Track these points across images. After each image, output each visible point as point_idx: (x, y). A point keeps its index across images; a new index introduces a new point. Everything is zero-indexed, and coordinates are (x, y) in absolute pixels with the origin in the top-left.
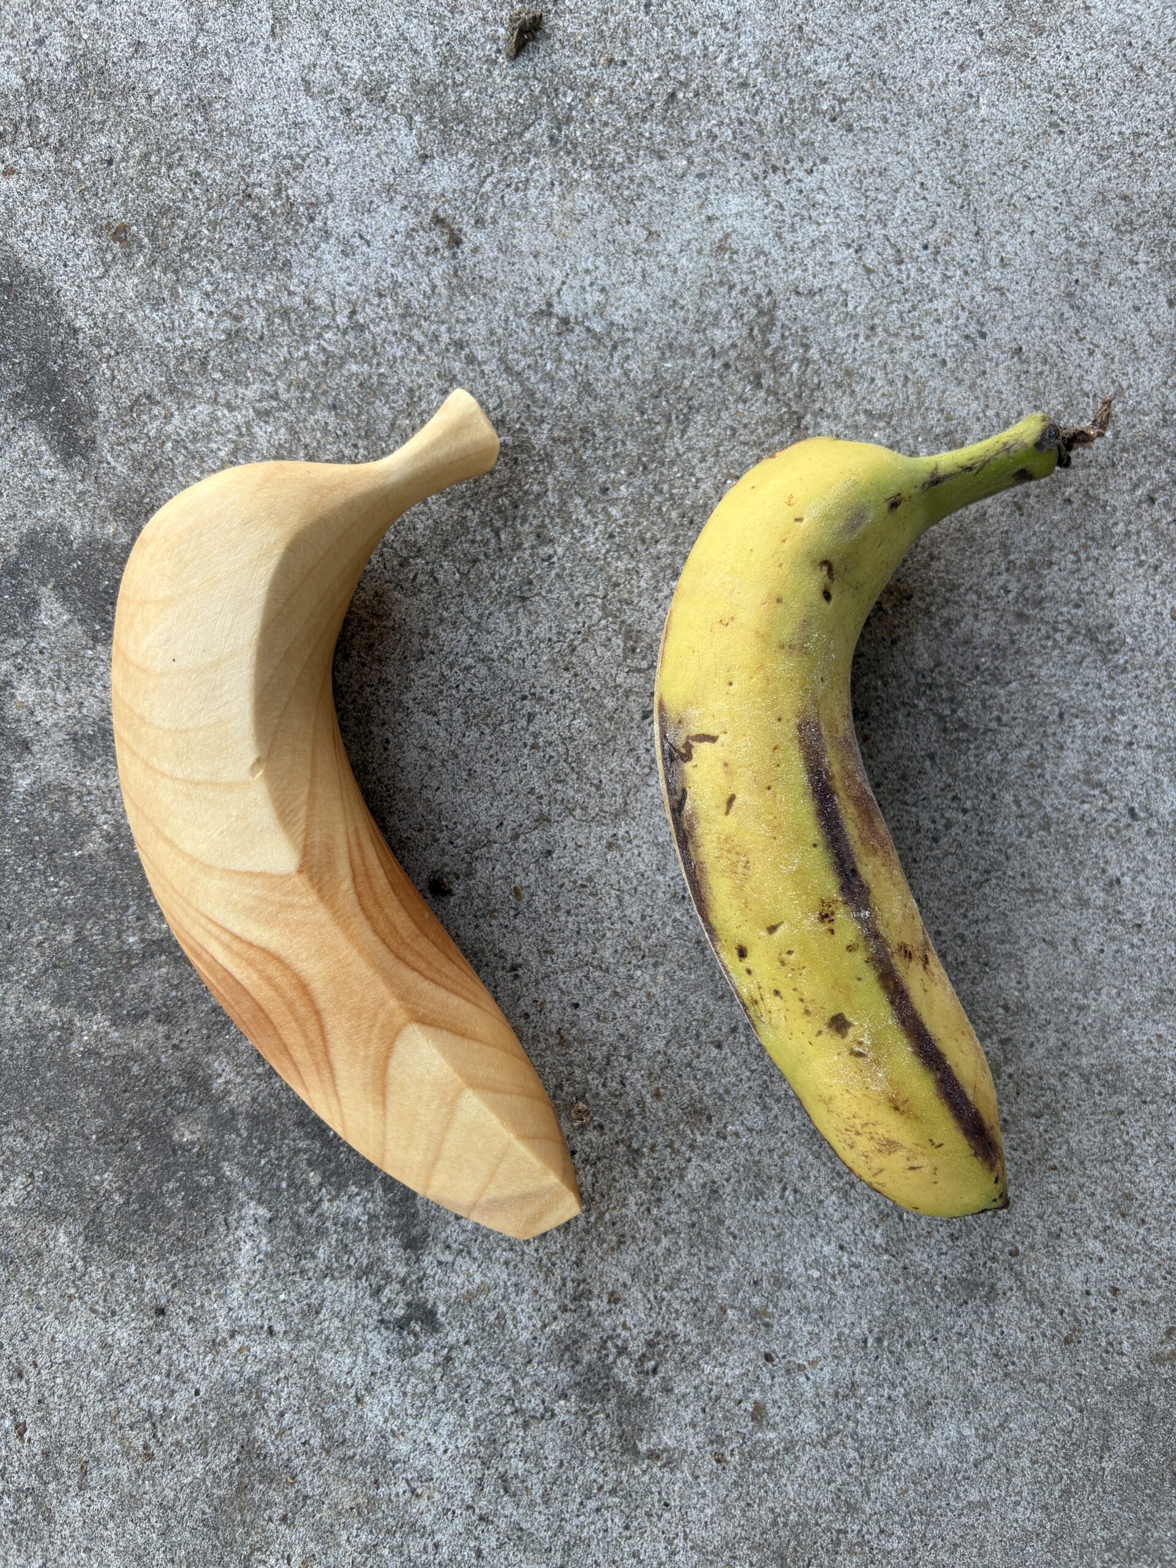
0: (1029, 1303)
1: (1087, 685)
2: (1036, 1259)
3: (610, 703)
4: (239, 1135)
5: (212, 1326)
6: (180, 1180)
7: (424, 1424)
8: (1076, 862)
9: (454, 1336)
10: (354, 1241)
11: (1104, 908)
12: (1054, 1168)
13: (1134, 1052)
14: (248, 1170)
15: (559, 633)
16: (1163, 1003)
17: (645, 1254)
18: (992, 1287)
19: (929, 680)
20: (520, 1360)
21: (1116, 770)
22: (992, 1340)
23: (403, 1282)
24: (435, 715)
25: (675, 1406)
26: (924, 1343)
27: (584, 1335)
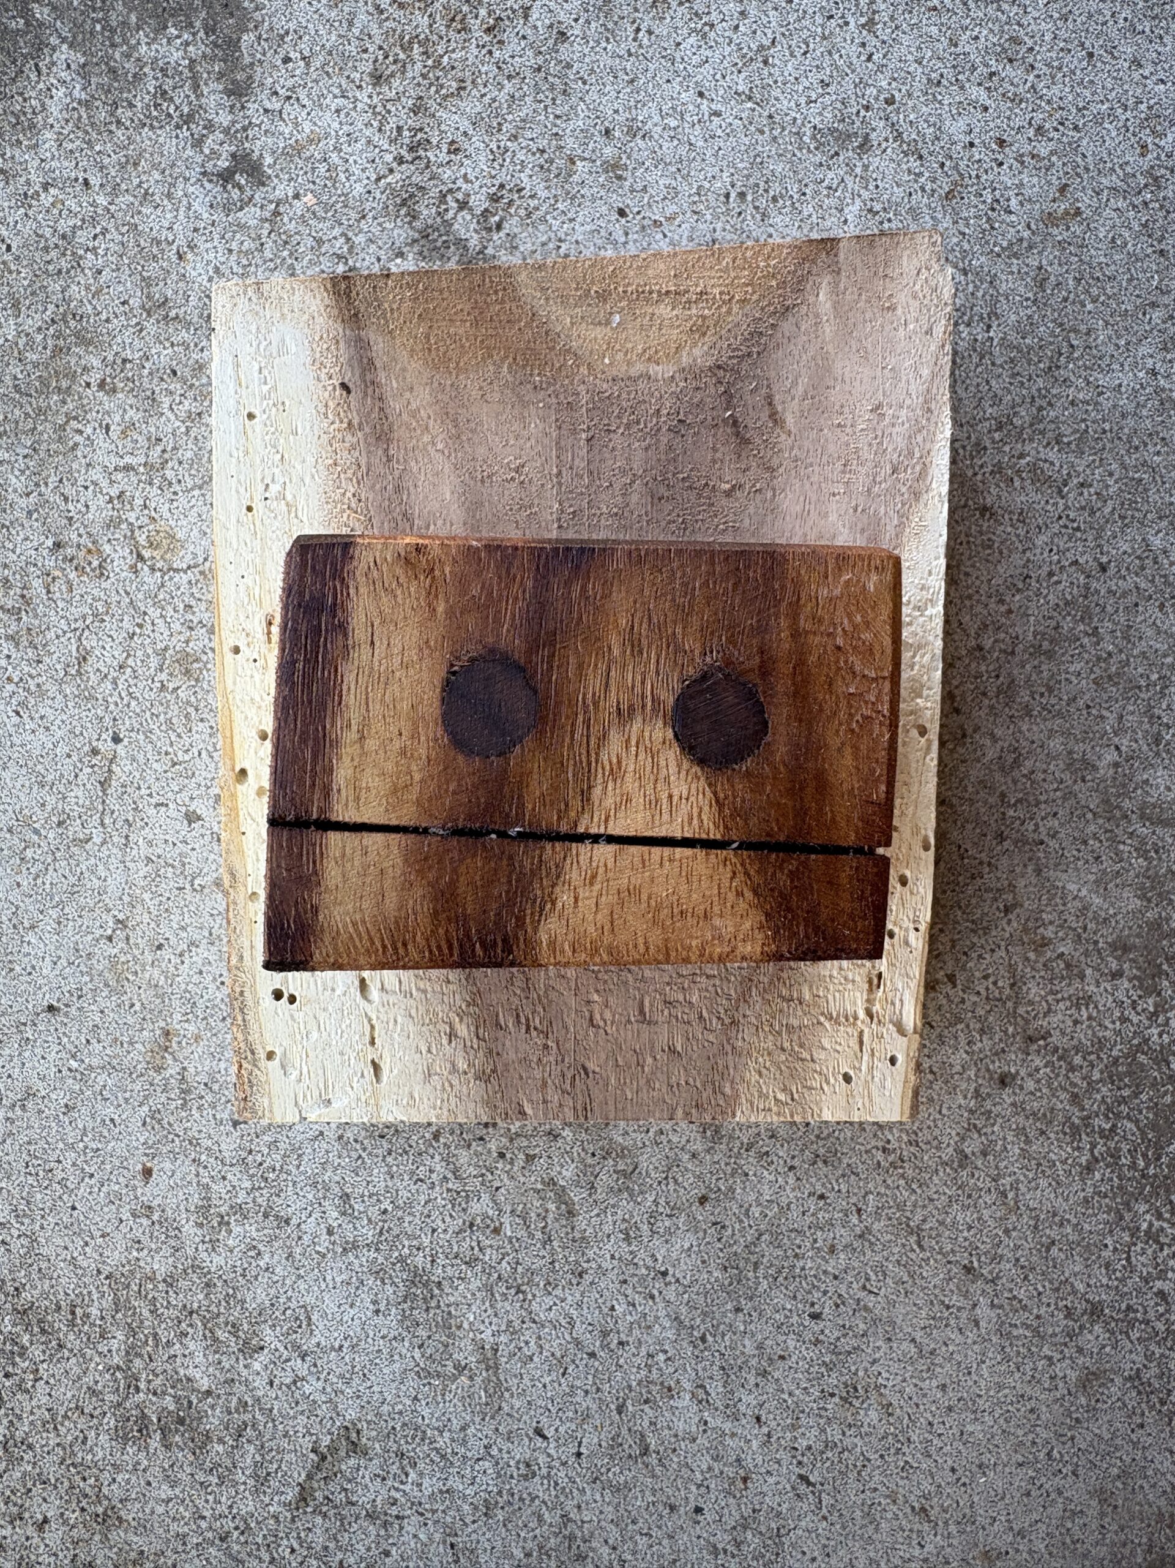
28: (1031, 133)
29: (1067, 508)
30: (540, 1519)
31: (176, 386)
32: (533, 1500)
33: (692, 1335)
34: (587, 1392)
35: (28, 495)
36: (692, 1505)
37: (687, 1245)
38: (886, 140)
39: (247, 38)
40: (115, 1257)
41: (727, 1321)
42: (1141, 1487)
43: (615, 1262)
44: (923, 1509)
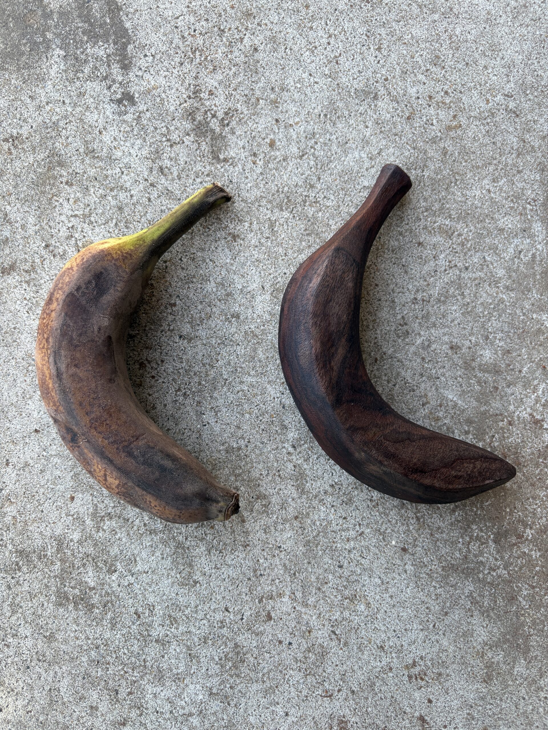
28: (443, 93)
29: (453, 244)
30: (226, 645)
31: (97, 184)
32: (223, 637)
33: (290, 572)
34: (246, 594)
35: (36, 225)
36: (287, 642)
37: (289, 536)
38: (384, 95)
39: (130, 47)
40: (58, 532)
41: (305, 567)
42: (471, 641)
43: (260, 542)
44: (381, 647)
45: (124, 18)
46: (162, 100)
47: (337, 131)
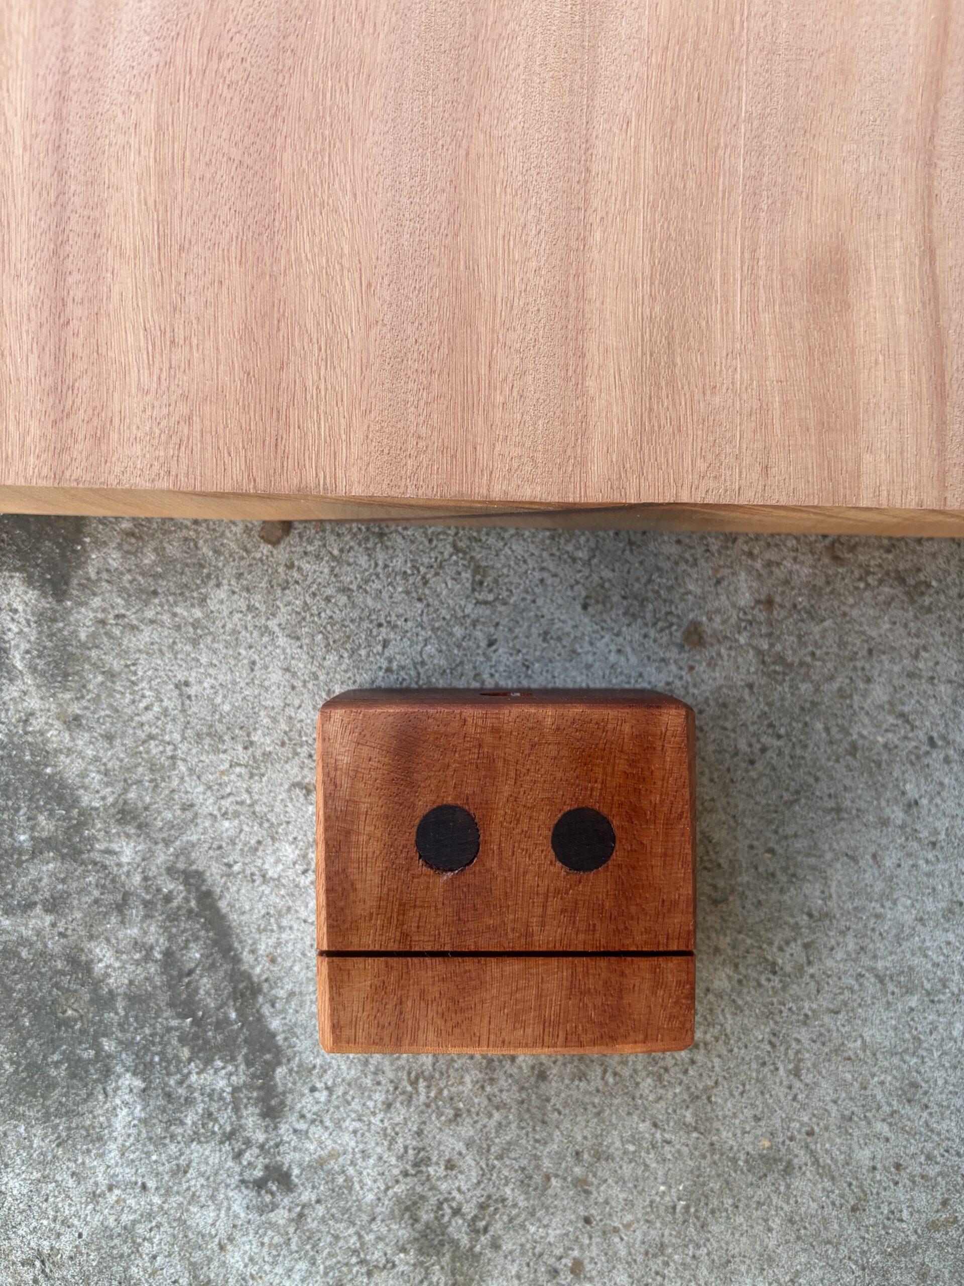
0: (821, 1177)
1: (894, 623)
2: (829, 1139)
3: (458, 631)
4: (117, 1013)
5: (92, 1181)
6: (63, 1053)
7: (279, 1270)
8: (878, 785)
9: (307, 1196)
10: (219, 1110)
11: (903, 827)
12: (849, 1059)
13: (926, 956)
14: (127, 1045)
15: (414, 566)
16: (954, 913)
17: (479, 1126)
18: (789, 1162)
19: (750, 617)
20: (365, 1218)
21: (918, 702)
22: (786, 1208)
23: (262, 1147)
24: (298, 639)
25: (502, 1261)
26: (726, 1210)
27: (422, 1198)
45: (266, 1010)
46: (349, 1180)
47: (708, 1240)
